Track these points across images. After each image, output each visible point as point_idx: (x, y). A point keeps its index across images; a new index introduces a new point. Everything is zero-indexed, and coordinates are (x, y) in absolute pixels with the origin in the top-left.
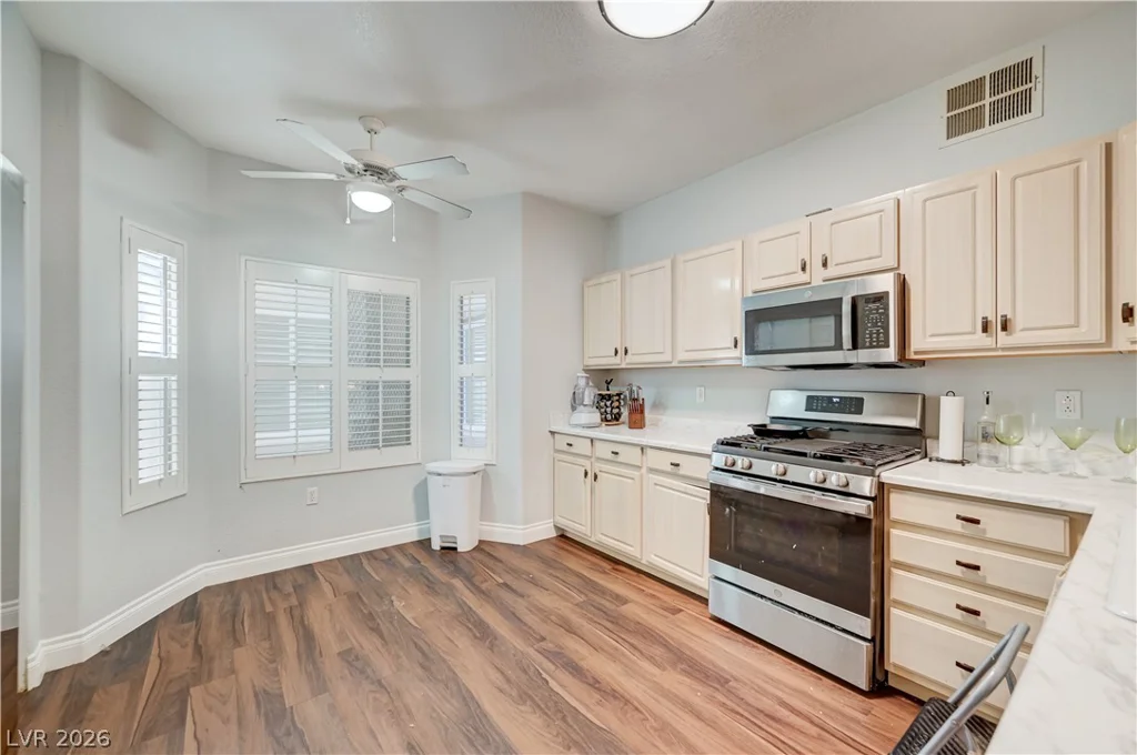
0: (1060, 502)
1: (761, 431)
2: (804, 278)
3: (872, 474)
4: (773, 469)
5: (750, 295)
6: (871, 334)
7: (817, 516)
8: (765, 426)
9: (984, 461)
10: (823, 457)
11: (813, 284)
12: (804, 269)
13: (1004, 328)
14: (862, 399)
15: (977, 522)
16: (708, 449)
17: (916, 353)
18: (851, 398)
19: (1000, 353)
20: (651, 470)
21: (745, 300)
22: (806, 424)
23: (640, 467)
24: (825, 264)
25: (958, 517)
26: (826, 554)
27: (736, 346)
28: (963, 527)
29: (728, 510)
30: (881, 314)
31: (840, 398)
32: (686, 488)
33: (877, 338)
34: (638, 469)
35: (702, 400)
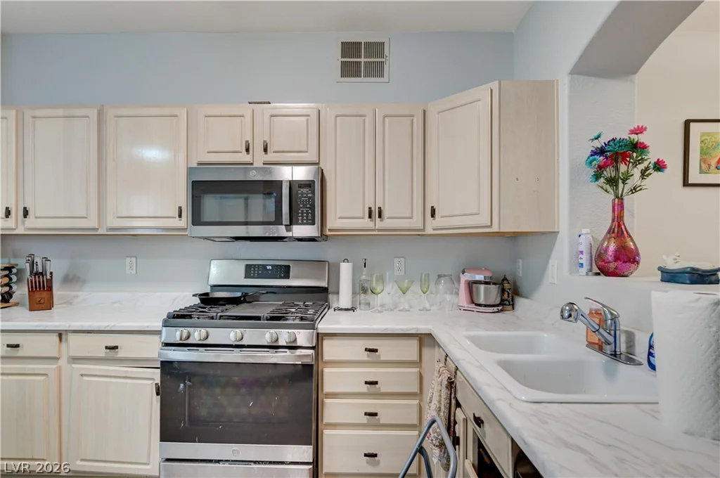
0: (415, 328)
1: (206, 300)
2: (247, 158)
3: (313, 327)
4: (231, 335)
5: (195, 165)
6: (302, 213)
7: (270, 372)
8: (207, 294)
9: (362, 306)
10: (272, 318)
11: (255, 165)
12: (247, 150)
13: (380, 216)
14: (289, 267)
15: (375, 351)
16: (158, 325)
17: (330, 230)
18: (281, 266)
19: (376, 233)
20: (75, 359)
21: (190, 171)
22: (246, 290)
23: (57, 359)
24: (265, 150)
25: (366, 350)
26: (277, 403)
27: (180, 216)
28: (368, 356)
29: (182, 385)
30: (309, 198)
31: (272, 266)
32: (126, 372)
33: (307, 217)
34: (55, 361)
35: (134, 272)
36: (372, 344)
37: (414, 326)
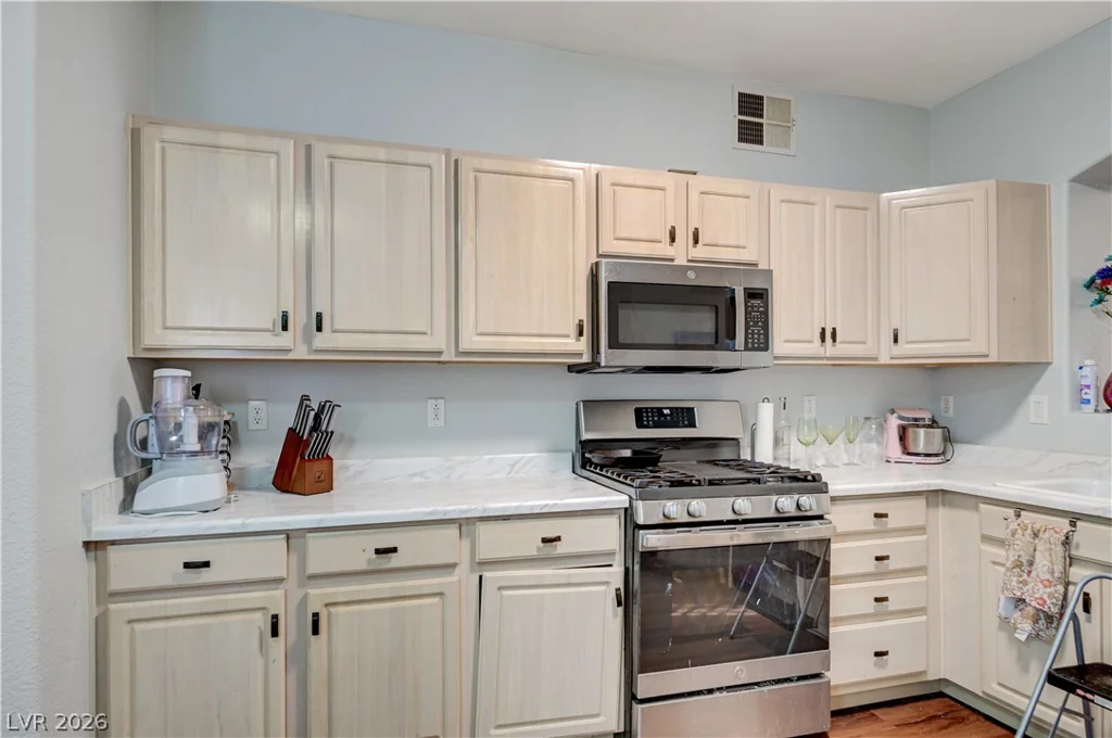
2: (673, 251)
6: (753, 334)
12: (673, 239)
13: (834, 340)
14: (692, 409)
15: (885, 516)
17: (775, 358)
18: (681, 409)
23: (454, 566)
24: (696, 241)
25: (874, 515)
27: (581, 334)
30: (761, 313)
31: (671, 409)
32: (570, 576)
33: (758, 340)
34: (450, 570)
35: (441, 423)
36: (880, 507)
37: (925, 482)
